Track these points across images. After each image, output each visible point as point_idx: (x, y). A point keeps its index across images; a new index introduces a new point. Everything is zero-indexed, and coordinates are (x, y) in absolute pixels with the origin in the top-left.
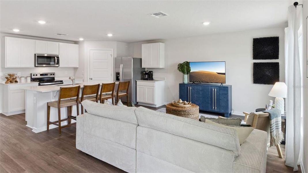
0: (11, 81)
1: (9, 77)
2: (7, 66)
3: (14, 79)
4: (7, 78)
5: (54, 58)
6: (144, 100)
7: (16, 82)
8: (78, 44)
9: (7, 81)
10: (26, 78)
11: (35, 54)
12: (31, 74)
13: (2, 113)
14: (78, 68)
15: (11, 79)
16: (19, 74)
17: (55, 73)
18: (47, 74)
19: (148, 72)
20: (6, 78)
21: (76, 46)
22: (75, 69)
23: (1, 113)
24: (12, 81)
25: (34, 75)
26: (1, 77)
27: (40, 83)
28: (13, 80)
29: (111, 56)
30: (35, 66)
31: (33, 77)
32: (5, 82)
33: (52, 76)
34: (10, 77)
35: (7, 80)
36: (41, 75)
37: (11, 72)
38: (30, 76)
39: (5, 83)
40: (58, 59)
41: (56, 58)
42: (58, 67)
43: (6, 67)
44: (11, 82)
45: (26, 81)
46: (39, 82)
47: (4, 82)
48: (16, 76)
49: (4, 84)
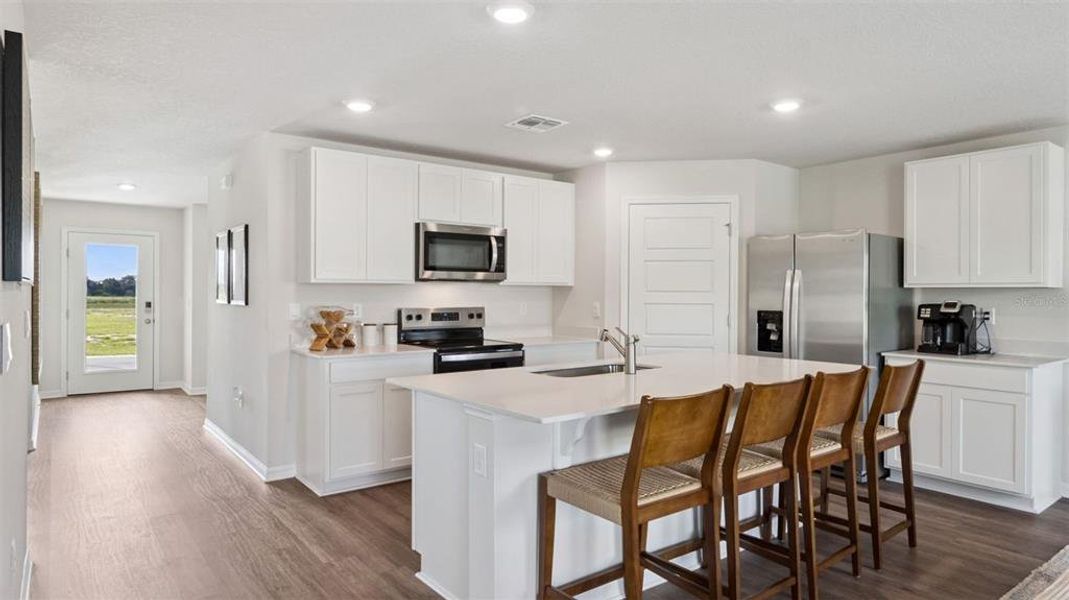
0: (330, 341)
1: (324, 323)
2: (317, 276)
3: (340, 332)
4: (316, 328)
5: (487, 244)
6: (941, 465)
7: (348, 344)
8: (571, 182)
9: (316, 340)
10: (382, 329)
11: (417, 226)
12: (399, 312)
13: (298, 478)
14: (571, 287)
15: (332, 334)
16: (357, 312)
17: (483, 309)
18: (457, 314)
19: (956, 310)
20: (312, 326)
21: (565, 189)
22: (559, 292)
23: (294, 478)
24: (334, 342)
25: (409, 318)
26: (296, 322)
27: (439, 351)
28: (338, 339)
29: (727, 229)
30: (418, 279)
31: (406, 325)
32: (309, 346)
33: (474, 323)
34: (329, 324)
35: (314, 336)
36: (436, 317)
37: (332, 304)
38: (394, 319)
39: (311, 350)
40: (501, 245)
41: (494, 242)
42: (499, 281)
43: (313, 281)
44: (331, 346)
45: (383, 342)
46: (435, 351)
47: (304, 346)
48: (347, 318)
49: (302, 355)
